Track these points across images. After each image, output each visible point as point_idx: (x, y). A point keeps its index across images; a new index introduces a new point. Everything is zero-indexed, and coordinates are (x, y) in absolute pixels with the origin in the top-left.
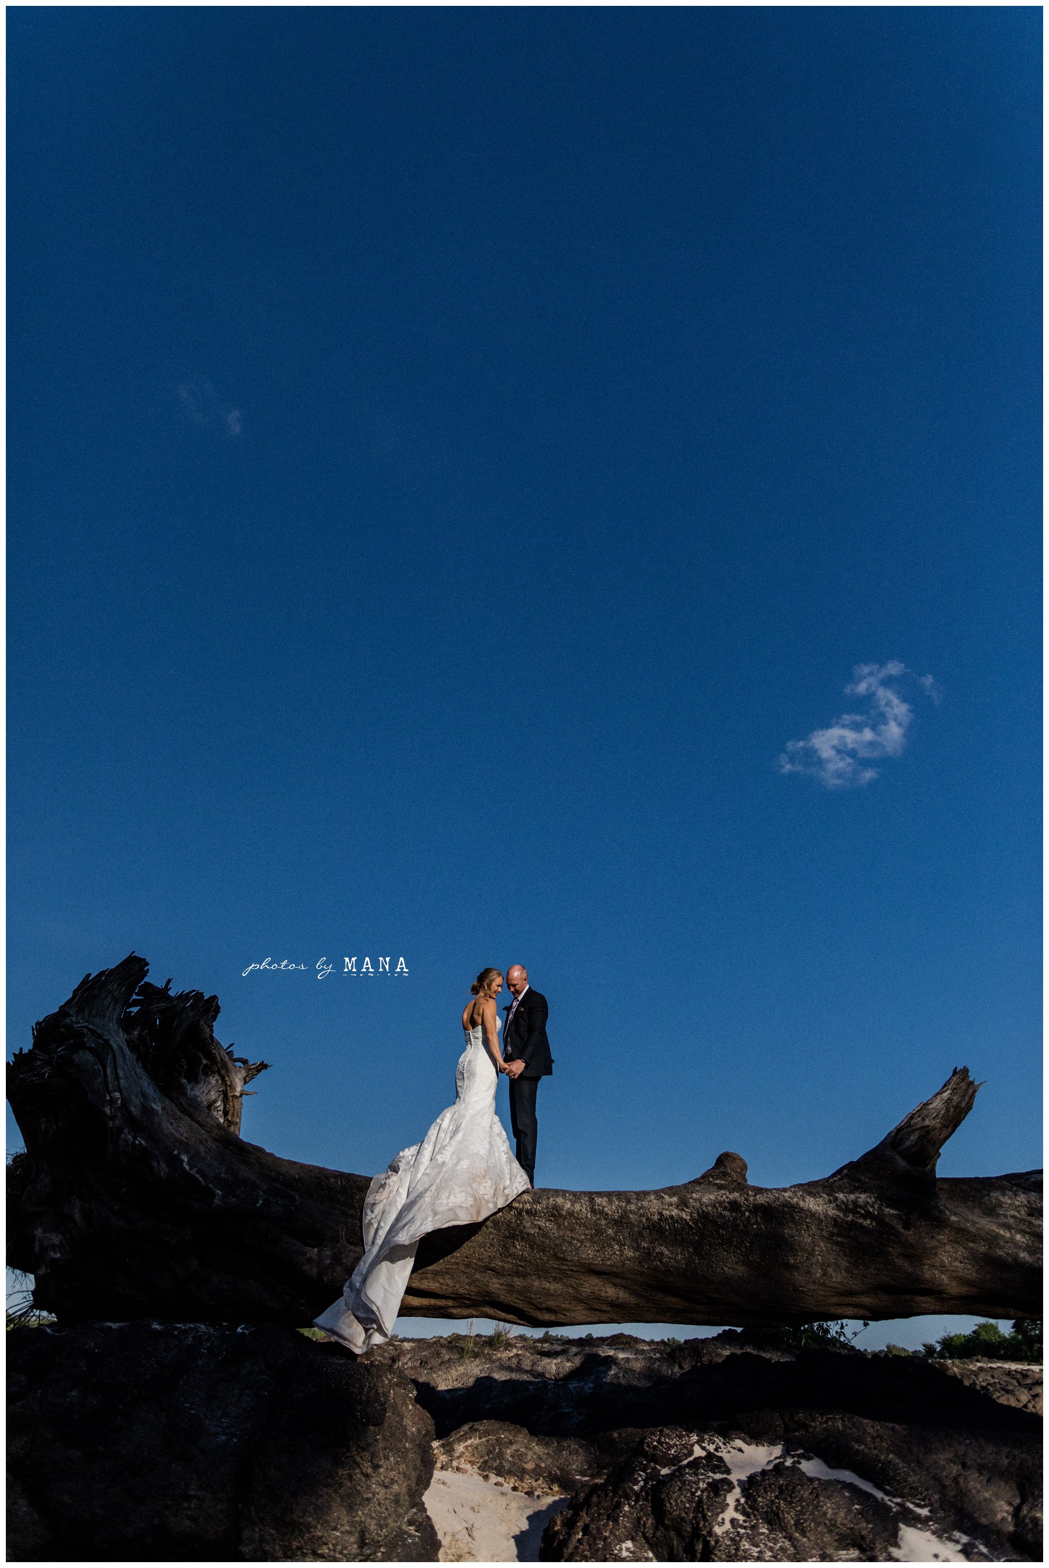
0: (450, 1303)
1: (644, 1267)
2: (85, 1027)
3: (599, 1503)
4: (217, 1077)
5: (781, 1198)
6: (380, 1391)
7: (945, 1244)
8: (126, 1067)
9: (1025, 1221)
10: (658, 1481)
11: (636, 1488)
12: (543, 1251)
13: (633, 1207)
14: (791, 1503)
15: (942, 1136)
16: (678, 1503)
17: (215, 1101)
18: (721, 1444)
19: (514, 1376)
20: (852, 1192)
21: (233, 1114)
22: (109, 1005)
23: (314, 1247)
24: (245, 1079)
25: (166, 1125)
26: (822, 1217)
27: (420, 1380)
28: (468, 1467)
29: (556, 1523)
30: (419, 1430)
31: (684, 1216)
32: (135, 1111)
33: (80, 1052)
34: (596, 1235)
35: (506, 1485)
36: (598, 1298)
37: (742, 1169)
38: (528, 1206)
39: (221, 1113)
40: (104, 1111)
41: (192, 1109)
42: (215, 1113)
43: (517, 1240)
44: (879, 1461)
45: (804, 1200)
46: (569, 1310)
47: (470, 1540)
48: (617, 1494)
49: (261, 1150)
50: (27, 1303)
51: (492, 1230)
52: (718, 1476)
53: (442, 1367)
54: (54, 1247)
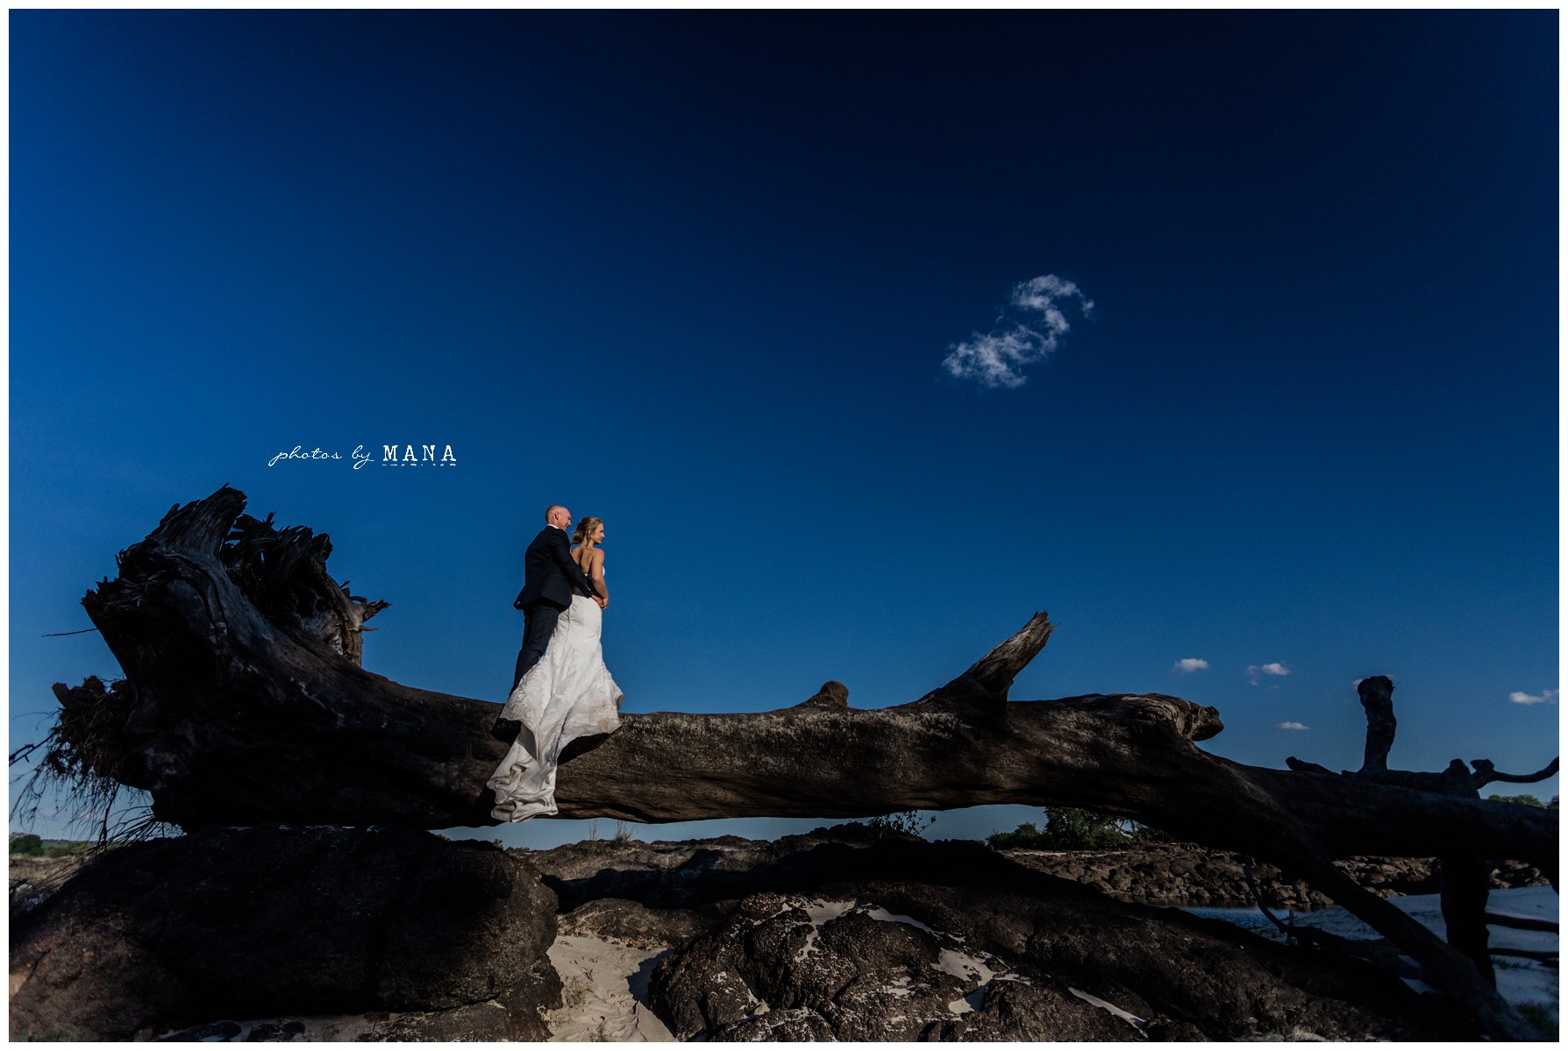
0: (574, 806)
1: (750, 773)
2: (177, 557)
3: (700, 948)
4: (333, 613)
5: (875, 716)
6: (507, 872)
7: (1006, 751)
8: (229, 598)
9: (1073, 732)
10: (752, 930)
11: (732, 935)
12: (661, 762)
13: (744, 726)
14: (857, 938)
15: (1017, 668)
16: (765, 944)
17: (333, 635)
18: (805, 902)
19: (632, 868)
20: (936, 712)
21: (353, 648)
22: (204, 536)
23: (440, 762)
24: (363, 615)
25: (279, 654)
26: (908, 732)
27: (547, 873)
28: (589, 932)
29: (663, 964)
30: (543, 902)
31: (789, 732)
32: (244, 640)
33: (175, 581)
34: (710, 749)
35: (622, 943)
36: (708, 799)
37: (843, 695)
38: (648, 726)
39: (340, 646)
40: (209, 640)
41: (307, 641)
42: (334, 646)
43: (637, 754)
44: (931, 908)
45: (894, 719)
46: (682, 809)
47: (589, 981)
48: (716, 940)
49: (385, 679)
50: (147, 817)
51: (614, 746)
52: (801, 923)
53: (568, 863)
54: (169, 765)
